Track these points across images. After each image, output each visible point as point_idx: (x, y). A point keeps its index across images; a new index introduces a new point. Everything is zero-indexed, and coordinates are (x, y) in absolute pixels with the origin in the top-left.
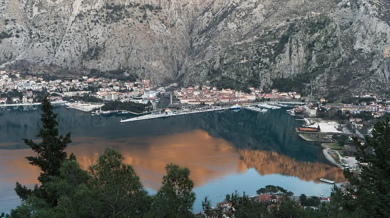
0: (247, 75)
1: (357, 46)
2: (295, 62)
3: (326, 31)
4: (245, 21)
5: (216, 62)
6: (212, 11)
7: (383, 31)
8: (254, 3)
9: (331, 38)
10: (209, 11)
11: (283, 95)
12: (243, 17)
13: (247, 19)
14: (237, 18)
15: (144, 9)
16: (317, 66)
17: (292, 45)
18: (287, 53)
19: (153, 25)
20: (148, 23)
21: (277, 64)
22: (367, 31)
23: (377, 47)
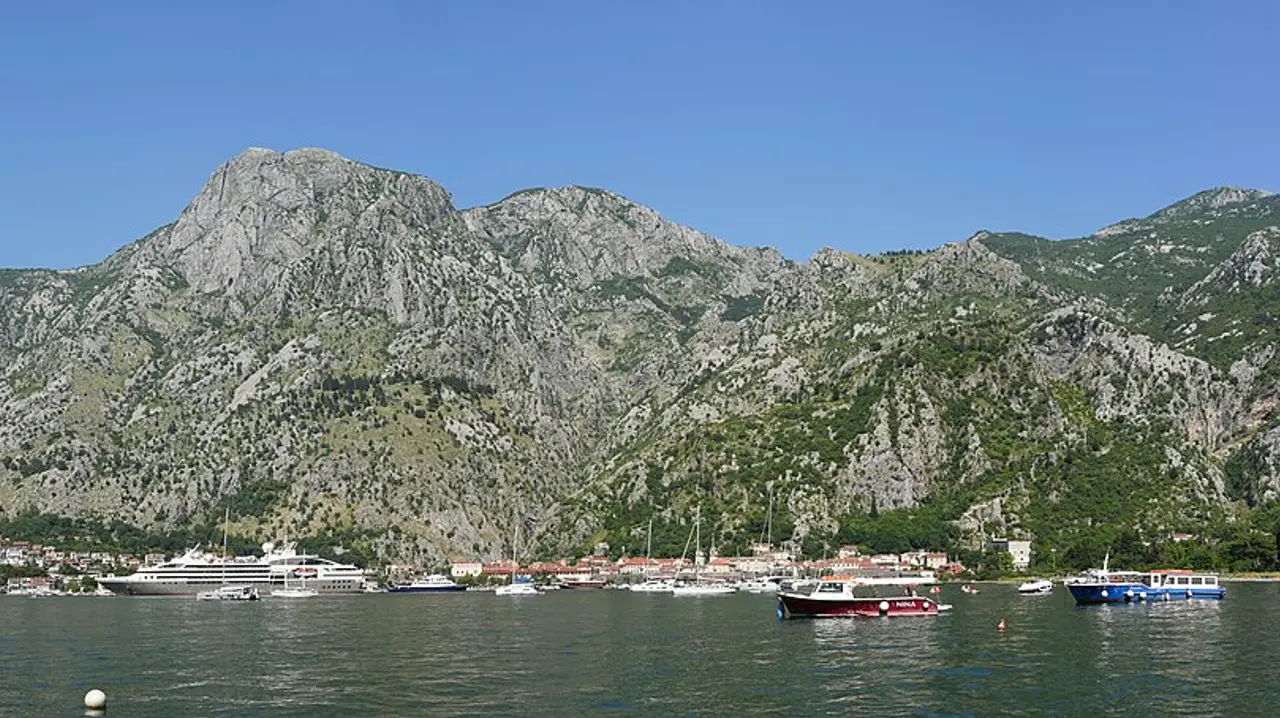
0: (741, 510)
1: (1106, 412)
2: (916, 459)
3: (1003, 369)
4: (743, 399)
5: (633, 484)
6: (650, 402)
7: (1174, 369)
8: (771, 355)
9: (1022, 390)
10: (644, 404)
11: (879, 561)
12: (739, 390)
13: (750, 392)
14: (721, 393)
15: (438, 386)
16: (988, 465)
17: (897, 404)
18: (882, 429)
19: (456, 422)
20: (442, 419)
21: (851, 466)
22: (1127, 369)
23: (1166, 411)
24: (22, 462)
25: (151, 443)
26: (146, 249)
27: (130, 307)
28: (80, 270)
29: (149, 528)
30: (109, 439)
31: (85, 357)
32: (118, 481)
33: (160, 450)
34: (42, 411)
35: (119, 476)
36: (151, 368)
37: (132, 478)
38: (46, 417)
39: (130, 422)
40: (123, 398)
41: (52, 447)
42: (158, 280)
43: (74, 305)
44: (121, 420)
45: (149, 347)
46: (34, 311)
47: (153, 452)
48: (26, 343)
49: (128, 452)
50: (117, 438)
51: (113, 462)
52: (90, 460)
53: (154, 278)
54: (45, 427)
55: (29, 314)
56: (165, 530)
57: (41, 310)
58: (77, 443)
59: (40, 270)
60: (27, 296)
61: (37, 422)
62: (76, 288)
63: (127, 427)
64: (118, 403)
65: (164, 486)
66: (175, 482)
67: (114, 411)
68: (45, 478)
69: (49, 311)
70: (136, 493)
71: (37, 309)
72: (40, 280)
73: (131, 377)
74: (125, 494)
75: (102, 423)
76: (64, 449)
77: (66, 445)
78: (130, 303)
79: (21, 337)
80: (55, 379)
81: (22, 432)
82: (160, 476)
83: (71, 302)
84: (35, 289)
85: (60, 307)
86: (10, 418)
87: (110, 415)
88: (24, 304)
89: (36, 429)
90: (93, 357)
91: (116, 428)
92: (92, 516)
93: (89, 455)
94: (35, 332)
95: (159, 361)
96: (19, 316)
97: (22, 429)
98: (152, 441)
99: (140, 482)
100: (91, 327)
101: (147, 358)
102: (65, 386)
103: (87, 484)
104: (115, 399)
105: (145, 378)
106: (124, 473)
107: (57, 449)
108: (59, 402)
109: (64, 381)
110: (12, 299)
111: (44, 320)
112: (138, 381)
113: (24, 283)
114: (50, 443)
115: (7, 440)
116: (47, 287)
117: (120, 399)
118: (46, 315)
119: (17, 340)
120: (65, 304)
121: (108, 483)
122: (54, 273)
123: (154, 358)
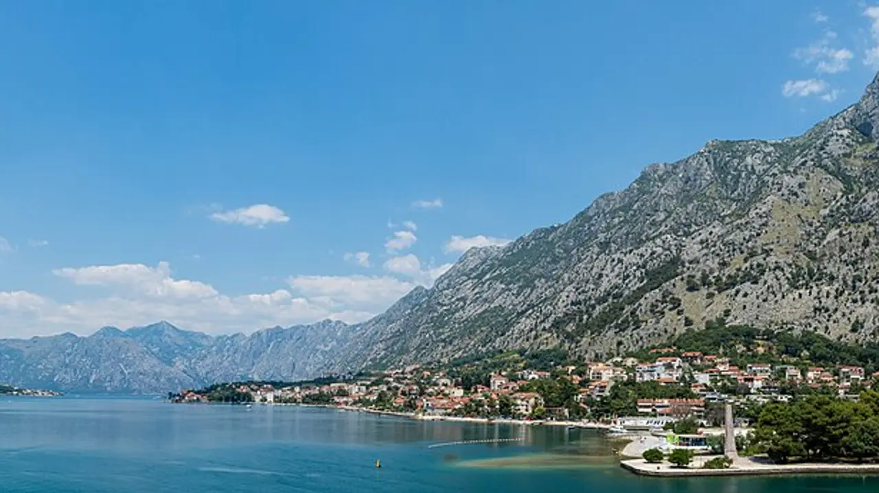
24: (718, 279)
25: (844, 257)
26: (838, 120)
27: (825, 156)
28: (785, 141)
29: (842, 340)
30: (804, 257)
31: (784, 191)
32: (810, 293)
33: (854, 263)
34: (741, 233)
35: (812, 287)
36: (844, 201)
37: (825, 288)
38: (744, 239)
39: (825, 242)
40: (818, 224)
41: (747, 265)
42: (848, 137)
43: (779, 164)
44: (816, 241)
45: (841, 185)
46: (747, 170)
47: (847, 265)
48: (739, 194)
49: (821, 267)
50: (811, 256)
51: (806, 276)
52: (784, 275)
53: (845, 136)
54: (743, 247)
55: (743, 171)
56: (860, 342)
57: (753, 168)
58: (772, 259)
59: (753, 140)
60: (742, 158)
61: (736, 243)
62: (782, 153)
63: (821, 246)
64: (814, 228)
65: (859, 297)
66: (870, 292)
67: (809, 234)
68: (738, 292)
69: (758, 169)
70: (829, 303)
71: (749, 168)
72: (753, 147)
73: (825, 207)
74: (818, 305)
75: (798, 243)
76: (759, 265)
77: (761, 261)
78: (825, 153)
79: (735, 190)
80: (757, 208)
81: (721, 253)
82: (854, 287)
83: (777, 162)
84: (748, 153)
85: (768, 166)
86: (712, 241)
87: (805, 237)
88: (739, 164)
89: (734, 250)
90: (792, 191)
91: (811, 247)
92: (782, 328)
93: (783, 270)
94: (747, 185)
95: (850, 196)
96: (735, 173)
97: (721, 250)
98: (846, 254)
99: (833, 293)
100: (792, 170)
101: (840, 194)
102: (764, 213)
103: (779, 296)
104: (811, 225)
105: (838, 209)
106: (817, 285)
107: (751, 266)
108: (757, 227)
109: (764, 210)
110: (729, 161)
111: (755, 176)
112: (831, 211)
113: (740, 149)
114: (746, 260)
115: (707, 260)
116: (759, 152)
117: (814, 225)
118: (757, 172)
119: (733, 192)
120: (772, 164)
121: (800, 295)
122: (765, 142)
123: (845, 193)
